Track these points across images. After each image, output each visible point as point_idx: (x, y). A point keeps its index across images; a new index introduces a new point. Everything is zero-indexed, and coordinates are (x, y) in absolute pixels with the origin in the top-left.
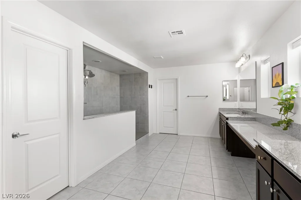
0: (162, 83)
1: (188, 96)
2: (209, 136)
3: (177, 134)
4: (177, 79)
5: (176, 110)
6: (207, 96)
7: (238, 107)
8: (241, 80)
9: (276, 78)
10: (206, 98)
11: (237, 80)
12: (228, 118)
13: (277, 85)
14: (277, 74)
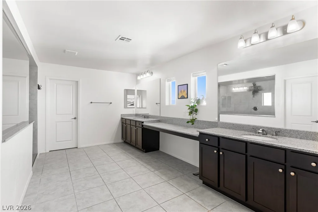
0: (55, 84)
1: (91, 103)
2: (112, 142)
3: (77, 148)
4: (77, 82)
5: (75, 118)
6: (111, 103)
7: (135, 113)
8: (137, 90)
9: (181, 92)
10: (109, 105)
11: (135, 90)
12: (143, 122)
13: (183, 97)
14: (183, 90)
